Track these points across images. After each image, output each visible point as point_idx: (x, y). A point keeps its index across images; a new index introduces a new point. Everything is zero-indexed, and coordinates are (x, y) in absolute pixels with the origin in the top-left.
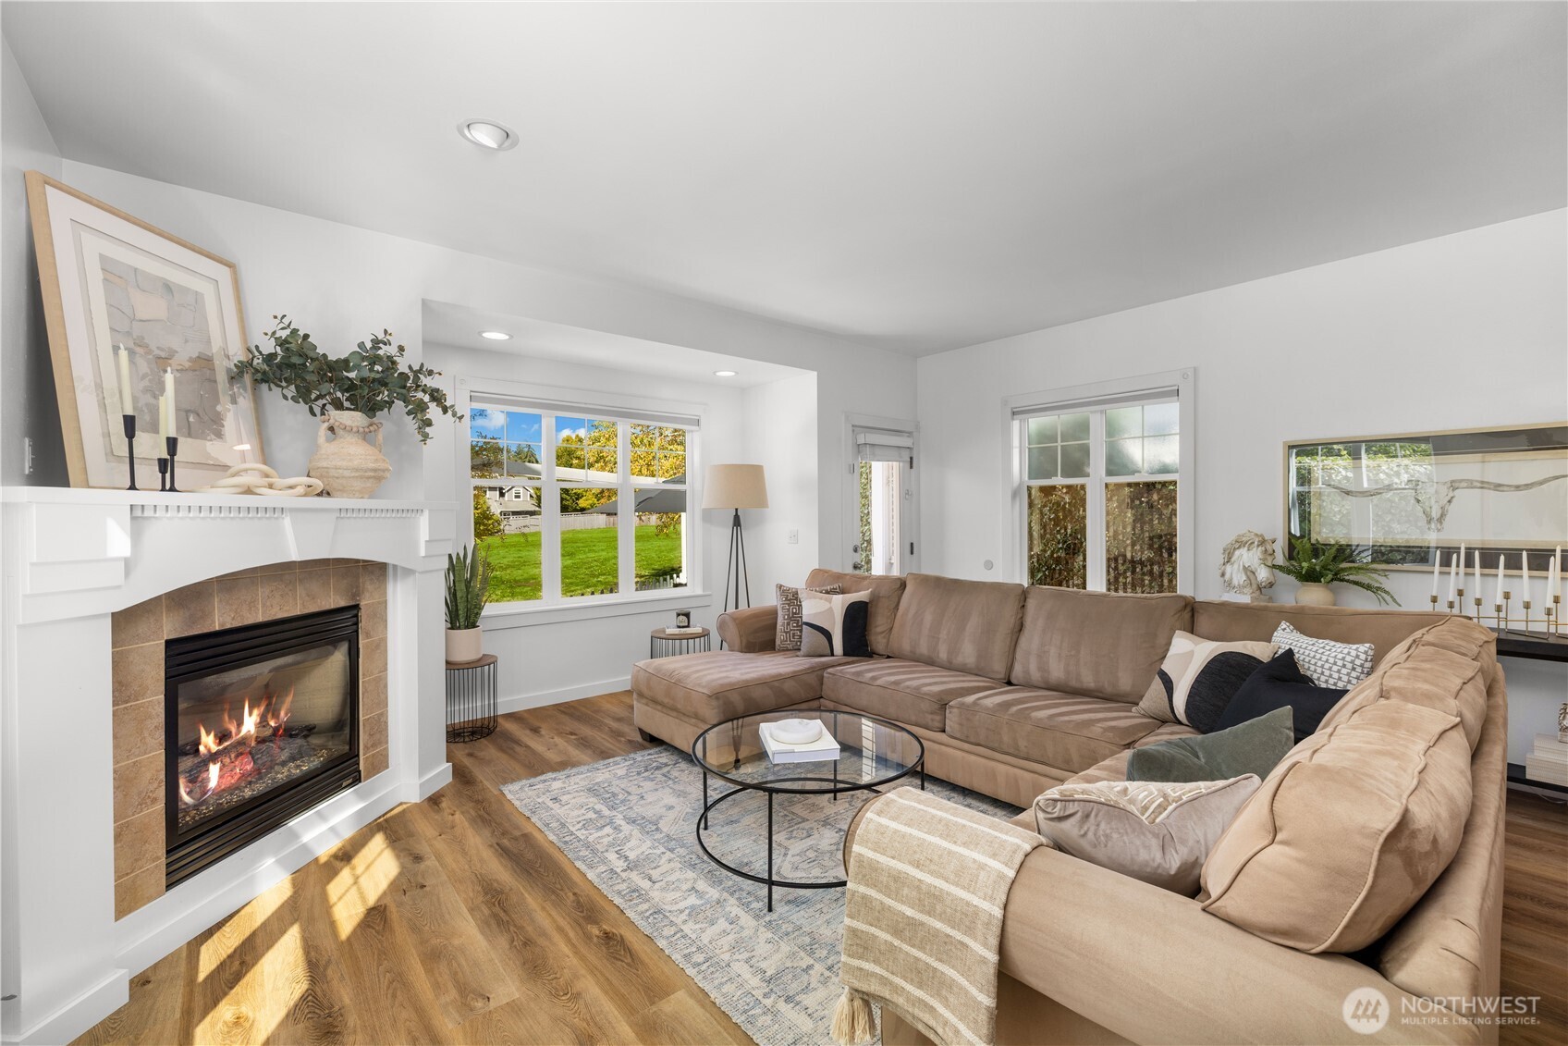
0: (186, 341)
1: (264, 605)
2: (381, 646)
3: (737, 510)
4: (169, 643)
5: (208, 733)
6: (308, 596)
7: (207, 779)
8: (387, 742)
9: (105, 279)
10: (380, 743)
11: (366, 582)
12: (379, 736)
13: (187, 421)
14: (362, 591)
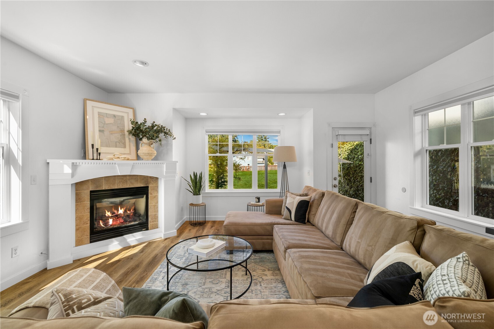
0: (118, 127)
1: (117, 185)
2: (156, 197)
3: (285, 162)
4: (91, 192)
5: (108, 212)
6: (131, 183)
7: (108, 222)
8: (158, 221)
9: (99, 117)
10: (155, 221)
11: (150, 181)
12: (155, 220)
13: (116, 144)
14: (150, 183)
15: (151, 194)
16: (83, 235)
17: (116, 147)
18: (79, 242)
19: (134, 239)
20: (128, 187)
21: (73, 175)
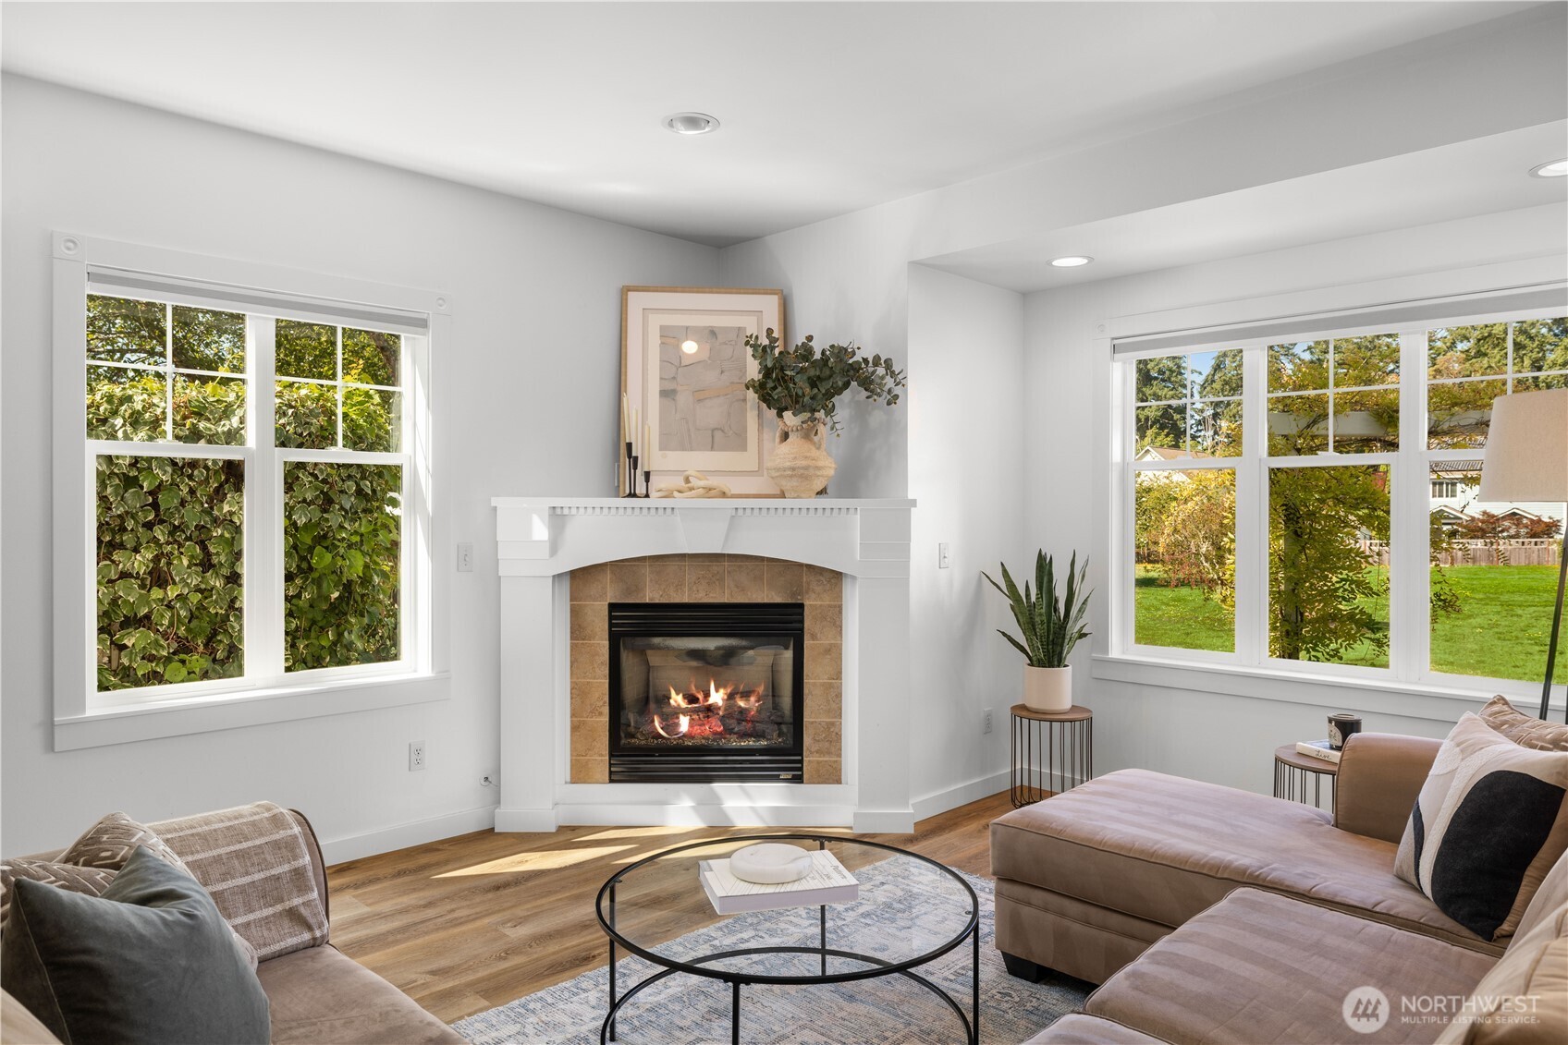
0: (722, 372)
1: (690, 589)
2: (833, 653)
4: (613, 607)
5: (677, 694)
6: (737, 587)
7: (677, 725)
8: (840, 756)
9: (662, 343)
10: (829, 753)
11: (808, 584)
12: (827, 744)
13: (713, 437)
14: (807, 593)
15: (814, 637)
16: (589, 750)
17: (712, 449)
18: (579, 774)
19: (746, 803)
20: (725, 599)
21: (554, 546)
